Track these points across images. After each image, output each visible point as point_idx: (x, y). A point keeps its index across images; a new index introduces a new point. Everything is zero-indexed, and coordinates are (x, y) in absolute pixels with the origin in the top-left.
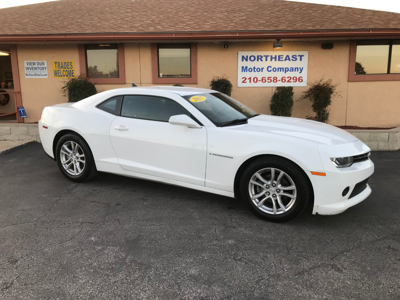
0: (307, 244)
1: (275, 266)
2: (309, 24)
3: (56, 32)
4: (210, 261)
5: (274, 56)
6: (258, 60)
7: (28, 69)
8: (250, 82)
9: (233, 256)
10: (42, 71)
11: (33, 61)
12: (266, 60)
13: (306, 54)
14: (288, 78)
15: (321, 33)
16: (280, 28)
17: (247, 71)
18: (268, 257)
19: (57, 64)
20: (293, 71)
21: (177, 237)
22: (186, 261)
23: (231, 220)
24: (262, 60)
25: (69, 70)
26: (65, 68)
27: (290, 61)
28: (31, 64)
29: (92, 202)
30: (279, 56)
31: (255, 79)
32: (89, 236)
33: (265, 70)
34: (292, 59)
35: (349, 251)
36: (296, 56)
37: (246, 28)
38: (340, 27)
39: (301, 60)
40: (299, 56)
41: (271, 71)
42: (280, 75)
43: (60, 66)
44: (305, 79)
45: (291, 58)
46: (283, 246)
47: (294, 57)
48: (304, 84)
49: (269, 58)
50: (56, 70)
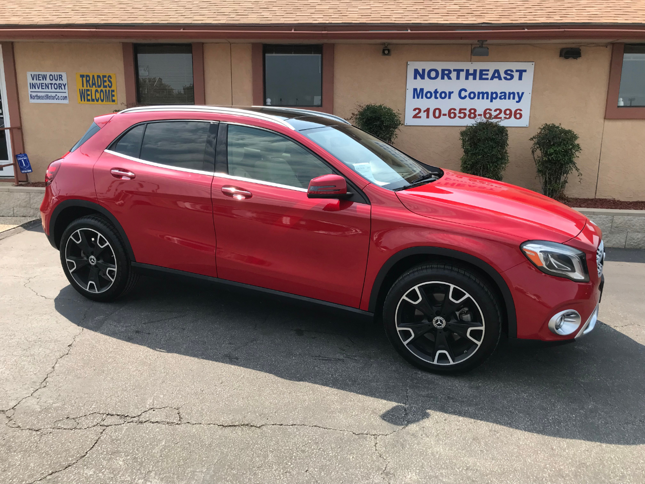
3: (80, 20)
7: (33, 86)
8: (428, 117)
10: (58, 90)
11: (43, 73)
12: (458, 78)
13: (529, 67)
14: (495, 110)
15: (563, 30)
16: (486, 19)
17: (422, 98)
19: (84, 79)
20: (505, 98)
24: (450, 78)
25: (106, 90)
26: (99, 86)
27: (500, 81)
28: (39, 77)
31: (437, 112)
33: (455, 96)
36: (512, 71)
37: (426, 18)
38: (597, 18)
39: (520, 78)
40: (517, 71)
41: (465, 97)
42: (481, 105)
43: (91, 82)
44: (526, 113)
47: (509, 72)
48: (524, 122)
49: (463, 75)
50: (83, 89)
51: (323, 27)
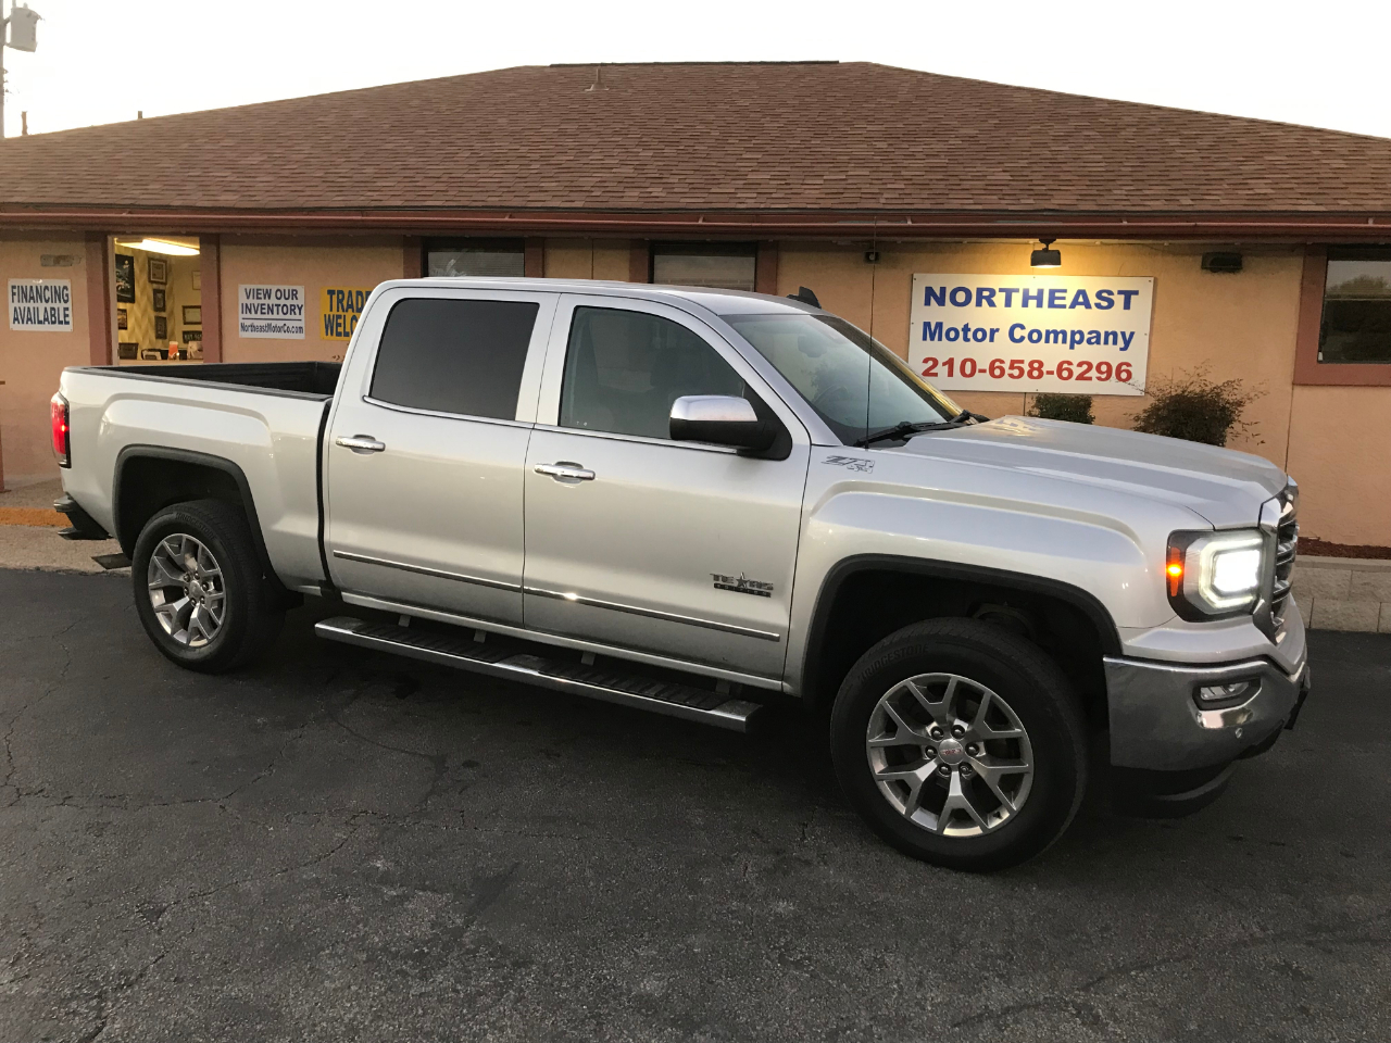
0: (1021, 933)
1: (900, 994)
2: (1157, 190)
3: (337, 201)
4: (706, 960)
5: (1033, 293)
6: (979, 304)
7: (248, 309)
8: (951, 374)
9: (780, 950)
10: (288, 316)
11: (265, 287)
12: (1008, 303)
13: (1144, 286)
14: (1080, 365)
15: (1193, 224)
16: (1053, 201)
17: (940, 339)
18: (885, 964)
19: (335, 297)
20: (1098, 342)
21: (624, 878)
23: (802, 840)
24: (992, 304)
27: (1089, 310)
28: (257, 294)
29: (395, 749)
30: (1052, 292)
31: (968, 365)
32: (373, 855)
33: (1002, 336)
34: (1099, 301)
35: (1149, 966)
36: (1110, 293)
37: (941, 199)
38: (1262, 203)
39: (1127, 306)
40: (1120, 292)
41: (1022, 338)
42: (1052, 354)
44: (1139, 371)
45: (1093, 300)
46: (942, 933)
47: (1105, 295)
48: (1135, 388)
50: (331, 314)
51: (755, 214)
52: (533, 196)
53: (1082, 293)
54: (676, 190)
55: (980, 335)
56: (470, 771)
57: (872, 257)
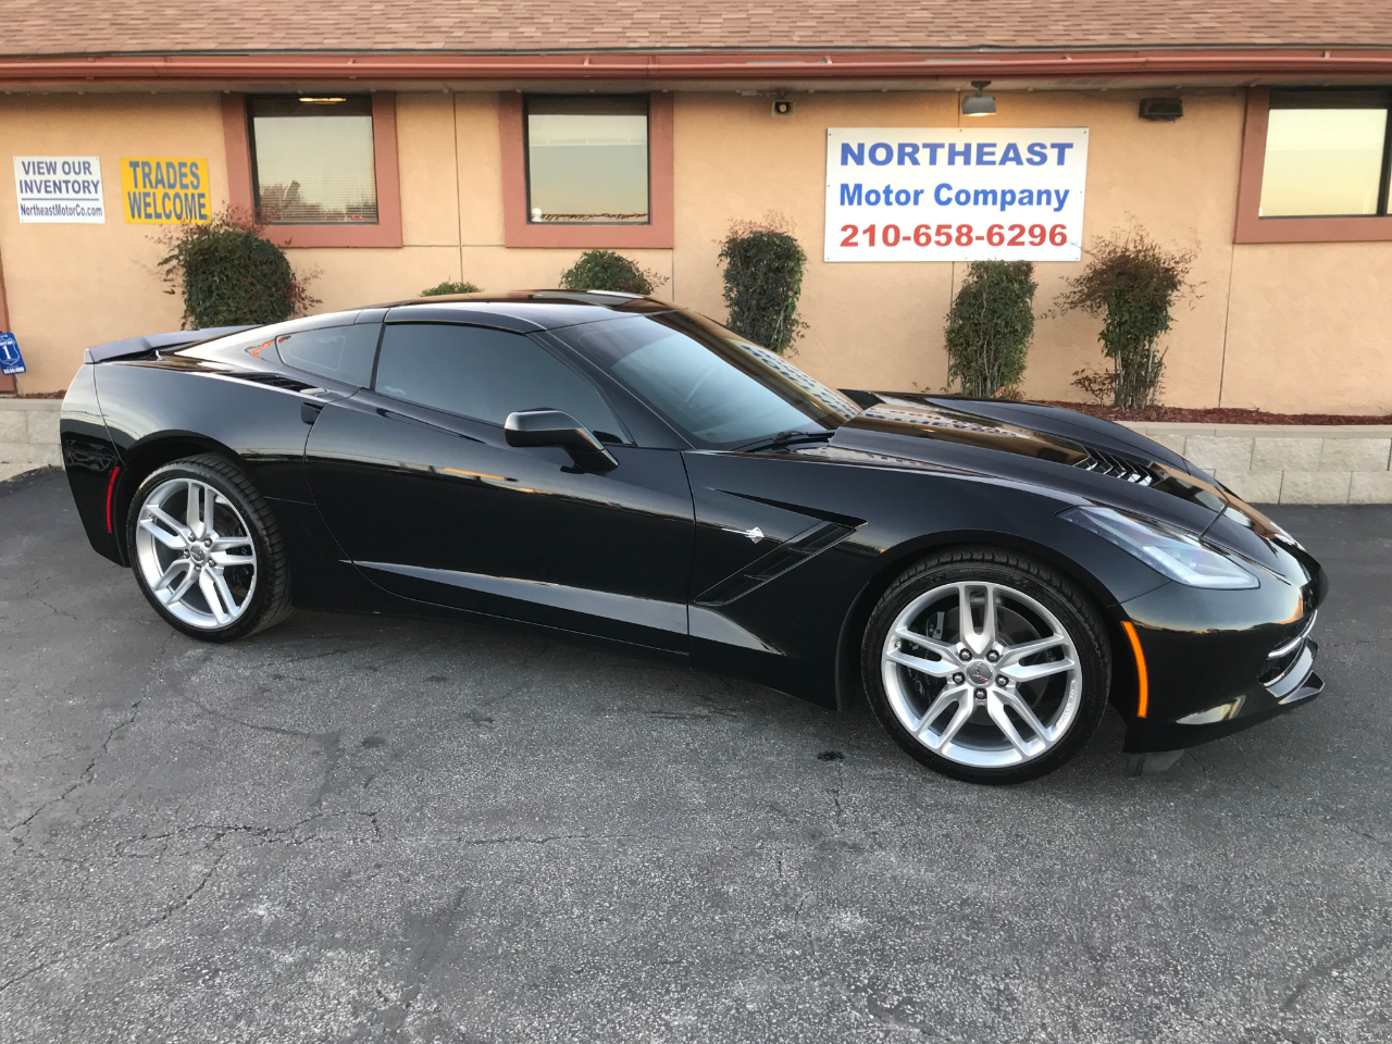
0: (1170, 928)
2: (1094, 25)
3: (131, 44)
5: (960, 148)
7: (28, 186)
8: (872, 243)
9: (866, 992)
10: (81, 195)
11: (48, 159)
12: (933, 161)
13: (1079, 138)
14: (1012, 228)
15: (1143, 59)
16: (988, 38)
17: (859, 203)
18: (1015, 999)
19: (139, 170)
20: (1030, 202)
21: (619, 898)
22: (667, 1024)
23: (839, 813)
24: (915, 162)
25: (186, 195)
26: (172, 186)
27: (1020, 166)
28: (39, 168)
29: (266, 728)
30: (980, 147)
31: (891, 233)
33: (927, 198)
34: (1030, 156)
35: (1348, 960)
36: (1043, 146)
37: (863, 36)
38: (1212, 35)
39: (1061, 161)
40: (1053, 146)
41: (949, 200)
42: (981, 217)
43: (153, 177)
44: (1075, 233)
45: (1024, 155)
46: (1070, 940)
47: (1037, 149)
48: (1071, 253)
49: (943, 154)
50: (137, 191)
51: (651, 53)
52: (379, 38)
53: (1012, 147)
54: (552, 30)
55: (903, 198)
56: (374, 752)
57: (783, 108)
